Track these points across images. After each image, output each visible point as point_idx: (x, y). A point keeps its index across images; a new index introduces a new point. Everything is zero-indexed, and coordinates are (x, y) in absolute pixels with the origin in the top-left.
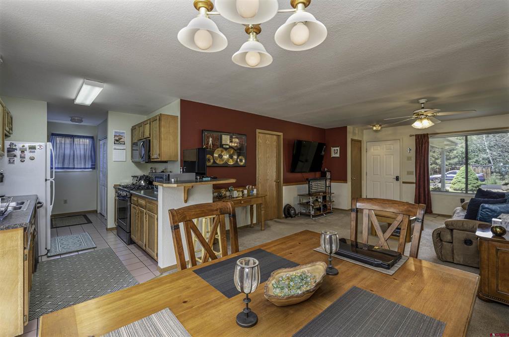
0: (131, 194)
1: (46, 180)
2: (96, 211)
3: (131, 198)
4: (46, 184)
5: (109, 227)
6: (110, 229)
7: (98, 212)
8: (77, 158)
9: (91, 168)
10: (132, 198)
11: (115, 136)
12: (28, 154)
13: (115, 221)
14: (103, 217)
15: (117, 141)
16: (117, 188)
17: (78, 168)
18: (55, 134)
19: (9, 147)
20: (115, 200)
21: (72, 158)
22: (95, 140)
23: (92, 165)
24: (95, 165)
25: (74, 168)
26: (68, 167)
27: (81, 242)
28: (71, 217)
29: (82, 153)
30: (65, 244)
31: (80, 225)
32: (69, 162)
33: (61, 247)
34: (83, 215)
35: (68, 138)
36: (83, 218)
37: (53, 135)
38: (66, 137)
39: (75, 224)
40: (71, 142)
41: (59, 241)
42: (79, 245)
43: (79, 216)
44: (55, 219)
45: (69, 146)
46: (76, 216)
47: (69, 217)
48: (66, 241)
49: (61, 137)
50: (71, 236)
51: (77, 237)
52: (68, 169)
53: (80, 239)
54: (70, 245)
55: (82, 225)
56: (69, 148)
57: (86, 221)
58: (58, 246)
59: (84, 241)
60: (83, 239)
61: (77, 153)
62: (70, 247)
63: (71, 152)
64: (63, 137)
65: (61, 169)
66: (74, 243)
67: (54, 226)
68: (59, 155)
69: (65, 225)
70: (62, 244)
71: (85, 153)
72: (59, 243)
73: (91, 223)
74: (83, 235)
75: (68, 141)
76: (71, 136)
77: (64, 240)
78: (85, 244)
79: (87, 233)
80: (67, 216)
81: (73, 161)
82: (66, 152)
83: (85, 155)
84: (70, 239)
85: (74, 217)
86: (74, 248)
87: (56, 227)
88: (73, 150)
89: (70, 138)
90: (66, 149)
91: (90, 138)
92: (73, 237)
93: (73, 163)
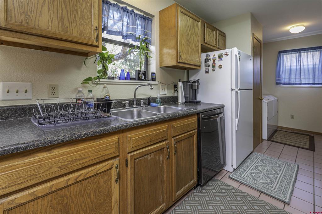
1: (232, 90)
4: (232, 93)
8: (304, 73)
12: (218, 63)
17: (305, 84)
18: (282, 51)
19: (206, 58)
21: (298, 72)
25: (301, 84)
26: (294, 82)
27: (277, 177)
28: (297, 134)
29: (311, 66)
30: (259, 170)
31: (298, 148)
32: (296, 77)
33: (251, 172)
34: (310, 136)
35: (295, 52)
36: (308, 140)
37: (280, 52)
38: (292, 53)
39: (293, 144)
40: (297, 57)
41: (258, 161)
42: (270, 181)
43: (305, 136)
44: (280, 131)
45: (296, 61)
46: (301, 135)
47: (294, 133)
48: (264, 165)
49: (287, 53)
50: (275, 161)
51: (280, 166)
52: (294, 84)
53: (280, 171)
54: (260, 175)
55: (299, 149)
56: (296, 63)
57: (308, 145)
58: (251, 167)
59: (281, 177)
60: (283, 175)
61: (304, 68)
62: (259, 177)
63: (297, 67)
64: (289, 53)
65: (287, 84)
66: (268, 175)
67: (272, 139)
68: (285, 71)
69: (282, 142)
70: (256, 167)
71: (315, 66)
72: (256, 163)
73: (313, 152)
74: (289, 166)
75: (295, 56)
76: (298, 50)
77: (263, 163)
78: (278, 185)
79: (297, 165)
80: (292, 131)
81: (300, 76)
82: (292, 68)
83: (314, 69)
84: (270, 165)
85: (299, 135)
86: (261, 182)
87: (273, 141)
88: (300, 64)
89: (296, 52)
90: (292, 65)
91: (320, 49)
92: (276, 163)
93: (300, 77)
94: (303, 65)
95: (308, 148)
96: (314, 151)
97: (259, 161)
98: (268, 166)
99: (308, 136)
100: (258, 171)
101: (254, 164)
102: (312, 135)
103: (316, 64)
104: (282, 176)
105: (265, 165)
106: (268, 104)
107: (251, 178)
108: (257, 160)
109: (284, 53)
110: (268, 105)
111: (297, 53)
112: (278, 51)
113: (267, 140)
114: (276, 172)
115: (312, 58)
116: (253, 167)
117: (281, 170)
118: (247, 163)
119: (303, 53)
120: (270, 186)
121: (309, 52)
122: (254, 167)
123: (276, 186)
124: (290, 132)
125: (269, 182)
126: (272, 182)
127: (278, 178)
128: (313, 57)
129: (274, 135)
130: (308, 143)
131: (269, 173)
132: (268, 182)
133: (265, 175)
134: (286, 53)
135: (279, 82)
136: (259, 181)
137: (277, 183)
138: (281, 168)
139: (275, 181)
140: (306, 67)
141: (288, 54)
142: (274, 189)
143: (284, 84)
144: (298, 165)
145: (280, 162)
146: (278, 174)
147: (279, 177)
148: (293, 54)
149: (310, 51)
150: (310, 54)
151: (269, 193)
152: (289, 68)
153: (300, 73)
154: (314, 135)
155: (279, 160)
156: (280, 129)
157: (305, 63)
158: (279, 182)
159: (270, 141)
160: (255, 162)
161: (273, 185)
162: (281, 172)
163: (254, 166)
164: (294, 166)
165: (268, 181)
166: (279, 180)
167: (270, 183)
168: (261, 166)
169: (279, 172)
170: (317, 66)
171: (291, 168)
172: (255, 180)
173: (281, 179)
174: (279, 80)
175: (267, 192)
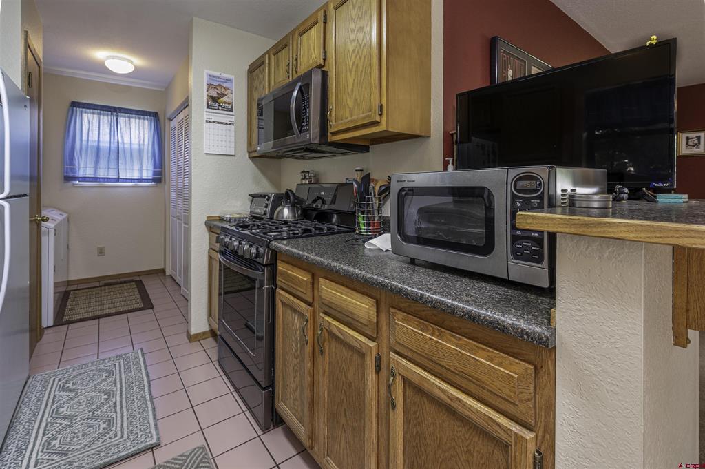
0: (275, 254)
2: (163, 271)
3: (272, 266)
5: (194, 331)
6: (196, 335)
7: (167, 274)
8: (125, 157)
9: (153, 180)
10: (281, 267)
11: (209, 86)
13: (210, 315)
14: (177, 287)
15: (214, 99)
16: (215, 226)
17: (125, 180)
18: (79, 103)
20: (210, 258)
21: (113, 156)
22: (161, 117)
23: (155, 173)
24: (160, 173)
25: (118, 180)
26: (105, 176)
27: (115, 403)
28: (112, 287)
29: (135, 147)
30: (65, 418)
31: (125, 315)
32: (109, 165)
33: (45, 439)
34: (136, 281)
35: (106, 112)
36: (136, 289)
37: (75, 105)
38: (102, 112)
39: (115, 310)
40: (112, 124)
41: (52, 397)
42: (105, 426)
43: (128, 284)
44: (77, 292)
45: (109, 131)
46: (121, 285)
47: (106, 285)
48: (72, 395)
49: (91, 110)
50: (94, 368)
51: (110, 373)
52: (106, 180)
53: (115, 384)
54: (76, 428)
55: (128, 314)
56: (109, 136)
57: (140, 300)
58: (39, 428)
59: (124, 396)
60: (124, 389)
61: (124, 147)
62: (75, 435)
63: (112, 145)
64: (95, 111)
65: (91, 180)
66: (93, 413)
67: (66, 318)
68: (87, 150)
69: (90, 315)
70: (56, 415)
71: (142, 147)
72: (50, 404)
73: (151, 310)
74: (127, 360)
75: (106, 119)
76: (112, 110)
77: (70, 391)
78: (125, 418)
79: (140, 351)
80: (102, 283)
81: (116, 163)
82: (101, 145)
83: (140, 151)
84: (87, 386)
85: (118, 286)
86: (86, 445)
87: (68, 323)
88: (116, 141)
89: (110, 113)
90: (101, 139)
91: (150, 116)
92: (100, 370)
93: (116, 167)
94: (123, 143)
95: (141, 306)
96: (152, 308)
97: (57, 393)
98: (83, 391)
99: (134, 283)
100: (66, 422)
101: (44, 412)
102: (138, 279)
103: (144, 144)
104: (124, 393)
105: (77, 393)
106: (55, 230)
107: (54, 457)
108: (50, 394)
109: (84, 110)
110: (55, 235)
111: (112, 114)
112: (71, 101)
113: (55, 325)
114: (108, 393)
115: (137, 131)
116: (44, 420)
117: (115, 380)
118: (20, 423)
119: (122, 118)
120: (110, 438)
121: (132, 118)
122: (49, 419)
123: (122, 425)
124: (98, 287)
125: (104, 429)
126: (110, 422)
127: (118, 404)
128: (139, 128)
129: (66, 306)
130: (138, 296)
131: (94, 407)
132: (101, 431)
133: (88, 419)
134: (88, 110)
135: (71, 175)
136: (79, 447)
137: (122, 417)
138: (114, 377)
139: (114, 416)
140: (127, 146)
141: (93, 113)
142: (122, 437)
143: (85, 179)
144: (142, 350)
145: (107, 364)
146: (113, 394)
147: (118, 399)
148: (104, 115)
149: (134, 116)
150: (134, 122)
151: (115, 457)
152: (96, 144)
153: (116, 157)
154: (141, 277)
155: (104, 360)
156: (74, 287)
157: (127, 140)
158: (125, 410)
159: (62, 325)
160: (45, 402)
161: (114, 429)
162: (119, 386)
163: (46, 416)
164: (136, 355)
165: (101, 429)
166: (122, 407)
167: (107, 429)
168: (67, 402)
169: (115, 389)
170: (146, 147)
171: (132, 364)
172: (66, 455)
173: (124, 401)
174: (73, 170)
175: (110, 459)
